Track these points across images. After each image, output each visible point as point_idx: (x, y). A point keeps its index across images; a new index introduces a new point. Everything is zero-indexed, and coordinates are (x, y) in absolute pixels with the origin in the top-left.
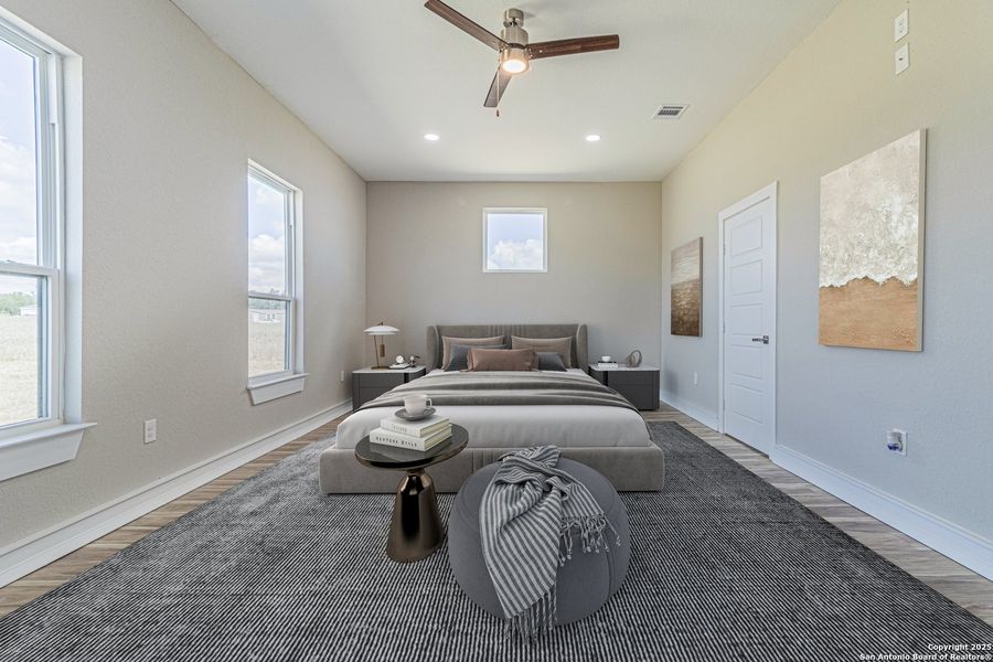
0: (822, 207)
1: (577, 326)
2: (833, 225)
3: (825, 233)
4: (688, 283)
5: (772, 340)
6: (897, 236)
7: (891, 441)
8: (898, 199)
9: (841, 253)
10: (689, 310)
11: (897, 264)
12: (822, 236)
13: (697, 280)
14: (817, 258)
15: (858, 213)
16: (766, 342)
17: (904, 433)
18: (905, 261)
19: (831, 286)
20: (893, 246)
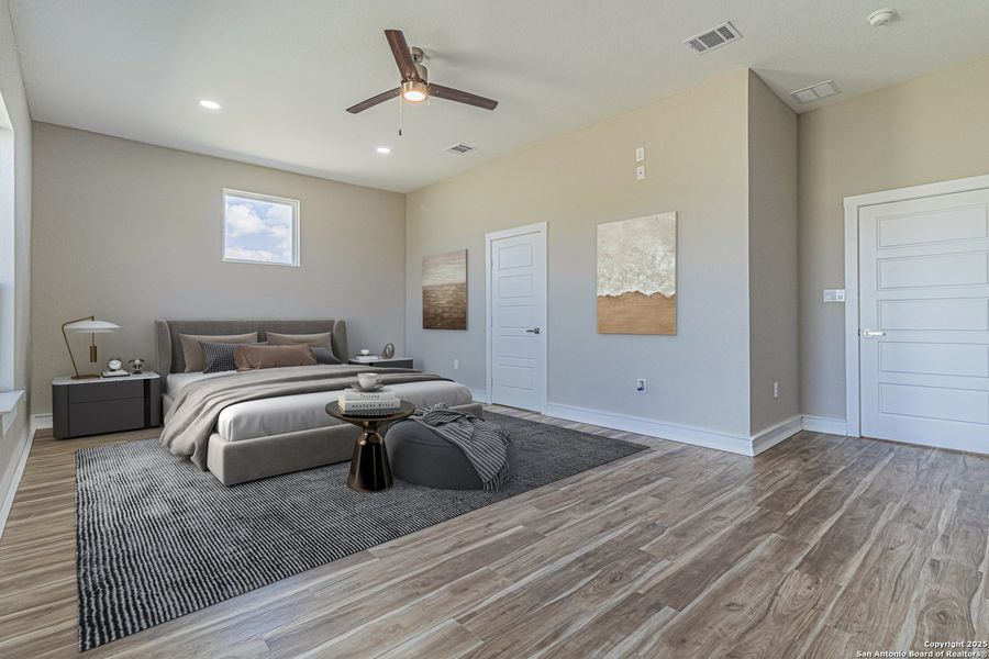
0: (599, 244)
1: (333, 321)
2: (609, 257)
3: (602, 261)
4: (449, 285)
5: (543, 331)
6: (660, 269)
7: (639, 386)
8: (660, 248)
9: (616, 276)
10: (451, 308)
11: (661, 284)
12: (599, 263)
13: (462, 284)
14: (596, 277)
15: (630, 252)
16: (537, 332)
17: (644, 380)
18: (667, 283)
19: (608, 296)
20: (658, 275)
